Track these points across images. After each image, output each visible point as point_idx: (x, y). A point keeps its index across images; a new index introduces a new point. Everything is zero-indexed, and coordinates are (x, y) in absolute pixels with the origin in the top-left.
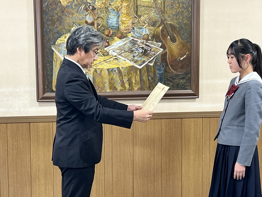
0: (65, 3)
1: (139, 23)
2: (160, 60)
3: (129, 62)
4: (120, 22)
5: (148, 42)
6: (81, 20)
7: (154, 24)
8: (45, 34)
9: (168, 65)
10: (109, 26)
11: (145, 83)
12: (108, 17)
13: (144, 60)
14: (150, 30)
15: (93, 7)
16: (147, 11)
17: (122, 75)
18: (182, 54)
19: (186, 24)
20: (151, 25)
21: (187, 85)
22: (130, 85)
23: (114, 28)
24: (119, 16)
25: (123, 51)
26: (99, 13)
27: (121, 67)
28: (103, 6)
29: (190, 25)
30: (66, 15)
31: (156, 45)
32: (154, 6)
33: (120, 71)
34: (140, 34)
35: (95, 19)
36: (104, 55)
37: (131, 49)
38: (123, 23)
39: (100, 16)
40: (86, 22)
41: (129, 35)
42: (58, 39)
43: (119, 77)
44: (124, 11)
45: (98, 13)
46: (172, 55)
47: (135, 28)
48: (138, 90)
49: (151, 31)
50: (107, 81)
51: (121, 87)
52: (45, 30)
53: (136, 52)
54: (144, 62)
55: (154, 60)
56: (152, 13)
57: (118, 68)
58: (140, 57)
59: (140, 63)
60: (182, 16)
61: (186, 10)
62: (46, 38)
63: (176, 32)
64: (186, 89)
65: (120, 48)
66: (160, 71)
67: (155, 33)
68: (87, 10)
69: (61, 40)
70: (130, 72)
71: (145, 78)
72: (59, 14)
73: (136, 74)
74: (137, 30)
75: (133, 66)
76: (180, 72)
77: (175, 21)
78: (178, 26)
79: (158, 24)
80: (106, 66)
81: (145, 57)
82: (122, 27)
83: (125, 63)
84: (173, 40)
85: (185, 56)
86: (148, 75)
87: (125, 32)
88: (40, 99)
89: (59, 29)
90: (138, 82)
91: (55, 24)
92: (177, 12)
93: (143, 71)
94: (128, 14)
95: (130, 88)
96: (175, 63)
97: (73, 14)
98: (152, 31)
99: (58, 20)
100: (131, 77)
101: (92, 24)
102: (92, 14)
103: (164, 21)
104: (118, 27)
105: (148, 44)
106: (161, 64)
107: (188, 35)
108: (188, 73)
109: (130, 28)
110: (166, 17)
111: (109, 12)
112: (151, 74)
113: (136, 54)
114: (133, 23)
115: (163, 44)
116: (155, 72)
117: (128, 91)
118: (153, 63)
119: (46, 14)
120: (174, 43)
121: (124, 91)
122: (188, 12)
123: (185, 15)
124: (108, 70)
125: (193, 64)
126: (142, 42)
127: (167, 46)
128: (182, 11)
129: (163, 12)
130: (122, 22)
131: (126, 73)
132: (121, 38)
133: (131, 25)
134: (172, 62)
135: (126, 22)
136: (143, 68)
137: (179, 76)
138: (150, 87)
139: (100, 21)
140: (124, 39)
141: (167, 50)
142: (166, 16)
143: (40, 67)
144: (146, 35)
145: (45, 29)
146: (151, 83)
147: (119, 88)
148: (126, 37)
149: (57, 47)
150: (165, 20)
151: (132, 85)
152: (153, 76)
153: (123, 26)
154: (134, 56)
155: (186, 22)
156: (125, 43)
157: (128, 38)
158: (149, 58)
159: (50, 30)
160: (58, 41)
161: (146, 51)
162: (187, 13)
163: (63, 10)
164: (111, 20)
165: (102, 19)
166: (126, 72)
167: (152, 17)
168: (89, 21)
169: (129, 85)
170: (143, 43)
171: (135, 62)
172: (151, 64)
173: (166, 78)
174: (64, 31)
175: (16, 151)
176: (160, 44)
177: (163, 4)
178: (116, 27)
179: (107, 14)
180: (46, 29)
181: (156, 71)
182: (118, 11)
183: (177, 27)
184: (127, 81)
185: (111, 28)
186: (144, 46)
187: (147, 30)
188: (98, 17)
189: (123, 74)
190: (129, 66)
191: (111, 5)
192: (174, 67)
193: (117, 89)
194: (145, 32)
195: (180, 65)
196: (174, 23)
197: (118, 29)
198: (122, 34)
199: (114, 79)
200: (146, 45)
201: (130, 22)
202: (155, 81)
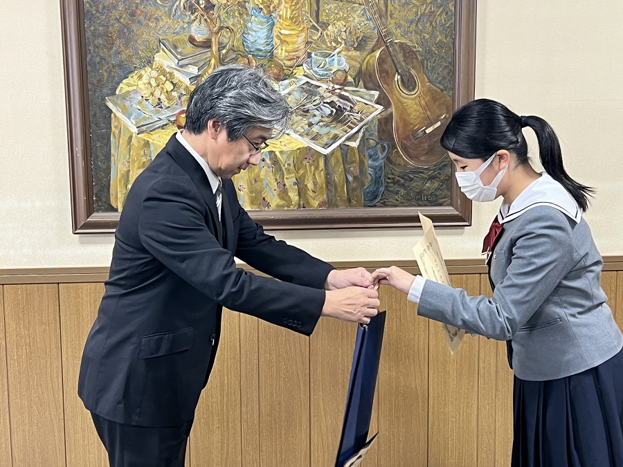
1: (324, 42)
2: (377, 134)
3: (299, 137)
4: (275, 39)
5: (346, 88)
6: (178, 33)
7: (360, 45)
8: (89, 68)
9: (394, 146)
10: (247, 50)
11: (339, 190)
12: (246, 27)
13: (336, 135)
14: (349, 58)
15: (208, 1)
16: (344, 13)
17: (281, 169)
18: (431, 117)
19: (440, 45)
20: (352, 46)
21: (443, 194)
22: (302, 194)
23: (260, 53)
24: (273, 24)
26: (223, 16)
27: (279, 150)
29: (450, 48)
30: (139, 22)
31: (366, 97)
33: (275, 162)
34: (326, 70)
35: (212, 33)
37: (303, 106)
38: (283, 42)
39: (226, 25)
40: (192, 40)
41: (299, 72)
42: (121, 82)
43: (274, 175)
44: (285, 11)
45: (219, 16)
46: (406, 123)
47: (313, 55)
48: (320, 205)
49: (354, 63)
50: (243, 184)
51: (279, 200)
52: (90, 60)
53: (317, 113)
54: (336, 138)
55: (361, 134)
56: (355, 16)
57: (271, 152)
58: (327, 126)
59: (325, 140)
60: (431, 24)
61: (441, 9)
62: (92, 78)
63: (415, 63)
64: (440, 205)
66: (375, 160)
67: (364, 67)
68: (192, 10)
69: (129, 85)
70: (301, 162)
71: (338, 177)
72: (122, 20)
73: (317, 168)
74: (317, 60)
75: (309, 149)
76: (426, 162)
77: (414, 37)
78: (420, 49)
79: (371, 45)
81: (339, 125)
82: (280, 51)
83: (289, 140)
84: (409, 84)
85: (439, 123)
86: (346, 171)
87: (289, 63)
88: (81, 228)
89: (123, 56)
90: (322, 187)
91: (113, 44)
92: (419, 13)
93: (333, 161)
94: (295, 20)
95: (302, 202)
96: (413, 142)
97: (157, 19)
98: (356, 60)
99: (121, 32)
100: (304, 175)
101: (207, 44)
102: (205, 20)
103: (385, 36)
104: (271, 52)
105: (346, 94)
106: (378, 144)
107: (447, 71)
108: (445, 165)
109: (300, 53)
110: (392, 27)
111: (247, 14)
112: (352, 169)
113: (317, 119)
114: (308, 43)
115: (382, 93)
116: (362, 162)
117: (296, 208)
118: (358, 141)
119: (90, 19)
120: (410, 91)
121: (286, 208)
122: (447, 13)
123: (438, 21)
126: (330, 88)
127: (392, 99)
128: (432, 13)
129: (383, 15)
130: (280, 39)
131: (292, 165)
132: (277, 79)
133: (303, 47)
134: (405, 139)
135: (290, 40)
136: (333, 153)
137: (422, 173)
138: (349, 200)
139: (225, 37)
140: (286, 82)
141: (393, 109)
142: (391, 24)
143: (78, 148)
144: (340, 72)
145: (89, 56)
146: (354, 189)
147: (275, 201)
148: (291, 75)
149: (119, 102)
150: (389, 33)
151: (306, 194)
152: (357, 172)
153: (284, 48)
154: (310, 125)
155: (440, 40)
156: (287, 91)
157: (296, 78)
158: (347, 129)
159: (102, 58)
160: (121, 85)
161: (340, 110)
162: (444, 16)
163: (133, 9)
164: (254, 34)
165: (231, 31)
166: (291, 162)
167: (354, 27)
168: (199, 38)
169: (299, 194)
170: (333, 92)
171: (313, 139)
172: (354, 144)
173: (389, 178)
174: (137, 62)
175: (26, 349)
176: (376, 94)
178: (267, 52)
179: (244, 20)
180: (92, 57)
181: (366, 161)
182: (269, 11)
183: (419, 51)
184: (295, 184)
185: (253, 55)
186: (335, 99)
187: (343, 59)
188: (221, 28)
189: (283, 168)
190: (299, 149)
192: (411, 151)
193: (268, 205)
194: (339, 64)
195: (426, 146)
196: (411, 41)
197: (271, 56)
198: (281, 68)
199: (261, 181)
200: (341, 96)
201: (301, 39)
202: (363, 185)
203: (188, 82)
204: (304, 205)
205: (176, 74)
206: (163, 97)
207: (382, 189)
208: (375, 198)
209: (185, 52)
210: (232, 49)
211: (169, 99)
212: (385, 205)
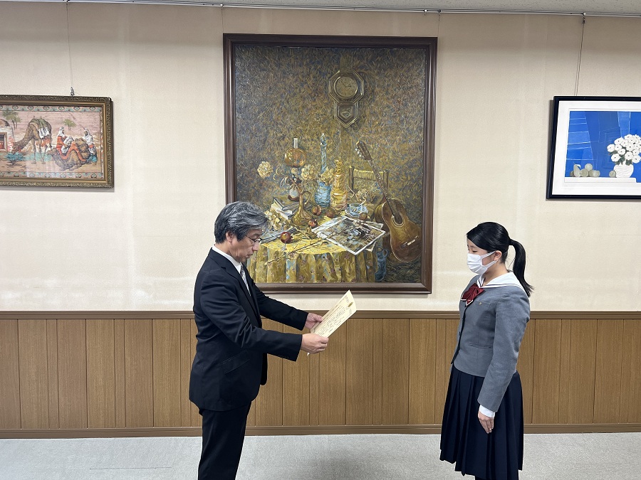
0: (264, 174)
1: (356, 199)
2: (382, 245)
3: (342, 246)
4: (331, 198)
5: (366, 222)
6: (283, 194)
7: (374, 200)
9: (391, 252)
10: (317, 203)
11: (362, 273)
12: (317, 191)
13: (361, 245)
14: (368, 207)
15: (298, 179)
16: (366, 185)
19: (415, 201)
20: (370, 201)
21: (417, 277)
23: (324, 204)
24: (330, 190)
25: (334, 233)
26: (306, 186)
27: (332, 252)
28: (310, 178)
29: (420, 202)
30: (264, 189)
31: (377, 226)
32: (375, 178)
33: (330, 258)
34: (357, 213)
35: (300, 194)
36: (311, 238)
37: (345, 230)
38: (335, 199)
39: (307, 190)
40: (290, 197)
41: (343, 214)
43: (329, 265)
44: (336, 184)
45: (304, 186)
46: (397, 239)
47: (350, 205)
48: (352, 281)
49: (371, 209)
50: (313, 269)
51: (331, 278)
53: (351, 234)
54: (361, 247)
55: (374, 245)
56: (372, 186)
57: (328, 254)
58: (356, 240)
59: (356, 248)
60: (410, 191)
61: (416, 183)
64: (415, 282)
65: (331, 230)
66: (381, 258)
68: (290, 183)
70: (343, 259)
71: (362, 267)
72: (256, 188)
73: (351, 262)
74: (352, 208)
75: (347, 252)
77: (401, 197)
78: (405, 203)
79: (379, 201)
80: (313, 251)
81: (363, 240)
82: (333, 203)
83: (338, 247)
84: (399, 220)
86: (366, 264)
87: (338, 209)
90: (353, 272)
92: (404, 185)
93: (359, 258)
94: (341, 188)
96: (401, 249)
97: (273, 188)
99: (255, 194)
100: (344, 265)
101: (297, 200)
102: (297, 188)
104: (329, 204)
105: (367, 225)
106: (382, 250)
107: (418, 214)
108: (417, 262)
109: (343, 205)
110: (390, 192)
111: (318, 185)
112: (369, 263)
113: (351, 237)
114: (347, 199)
115: (385, 224)
116: (374, 259)
117: (340, 282)
118: (373, 248)
119: (240, 187)
121: (335, 282)
122: (418, 185)
123: (414, 189)
124: (315, 256)
125: (424, 251)
126: (358, 222)
128: (411, 185)
129: (386, 186)
130: (334, 197)
131: (338, 260)
132: (331, 217)
133: (345, 201)
135: (338, 198)
136: (359, 254)
138: (368, 279)
139: (306, 196)
140: (336, 218)
141: (390, 233)
142: (390, 191)
144: (364, 214)
146: (370, 273)
147: (329, 278)
148: (339, 215)
150: (389, 195)
151: (345, 275)
152: (372, 264)
153: (335, 202)
154: (348, 240)
155: (415, 199)
156: (336, 223)
157: (341, 217)
158: (367, 242)
161: (363, 233)
162: (417, 187)
163: (261, 182)
164: (320, 195)
165: (309, 193)
166: (338, 258)
167: (371, 192)
168: (293, 196)
169: (342, 275)
170: (360, 223)
171: (349, 247)
172: (370, 250)
173: (388, 268)
176: (382, 225)
177: (385, 176)
178: (327, 204)
179: (316, 188)
181: (376, 259)
182: (328, 183)
184: (340, 270)
185: (320, 205)
186: (361, 227)
187: (365, 208)
188: (304, 192)
189: (334, 262)
190: (342, 252)
191: (320, 177)
193: (326, 280)
194: (363, 210)
195: (408, 251)
196: (400, 199)
197: (329, 205)
198: (334, 212)
199: (323, 268)
200: (364, 226)
201: (344, 197)
202: (375, 271)
203: (287, 218)
204: (344, 280)
205: (282, 214)
206: (274, 225)
207: (385, 273)
208: (381, 278)
209: (286, 203)
210: (310, 202)
211: (277, 226)
212: (386, 281)
